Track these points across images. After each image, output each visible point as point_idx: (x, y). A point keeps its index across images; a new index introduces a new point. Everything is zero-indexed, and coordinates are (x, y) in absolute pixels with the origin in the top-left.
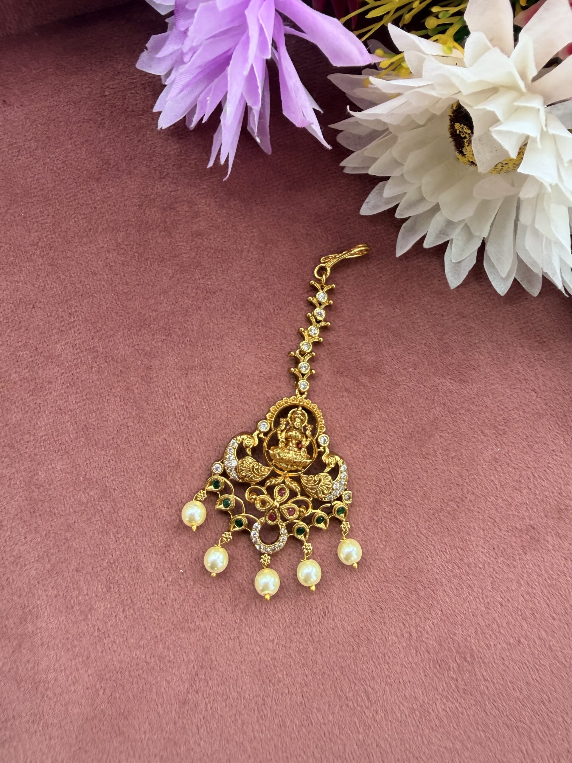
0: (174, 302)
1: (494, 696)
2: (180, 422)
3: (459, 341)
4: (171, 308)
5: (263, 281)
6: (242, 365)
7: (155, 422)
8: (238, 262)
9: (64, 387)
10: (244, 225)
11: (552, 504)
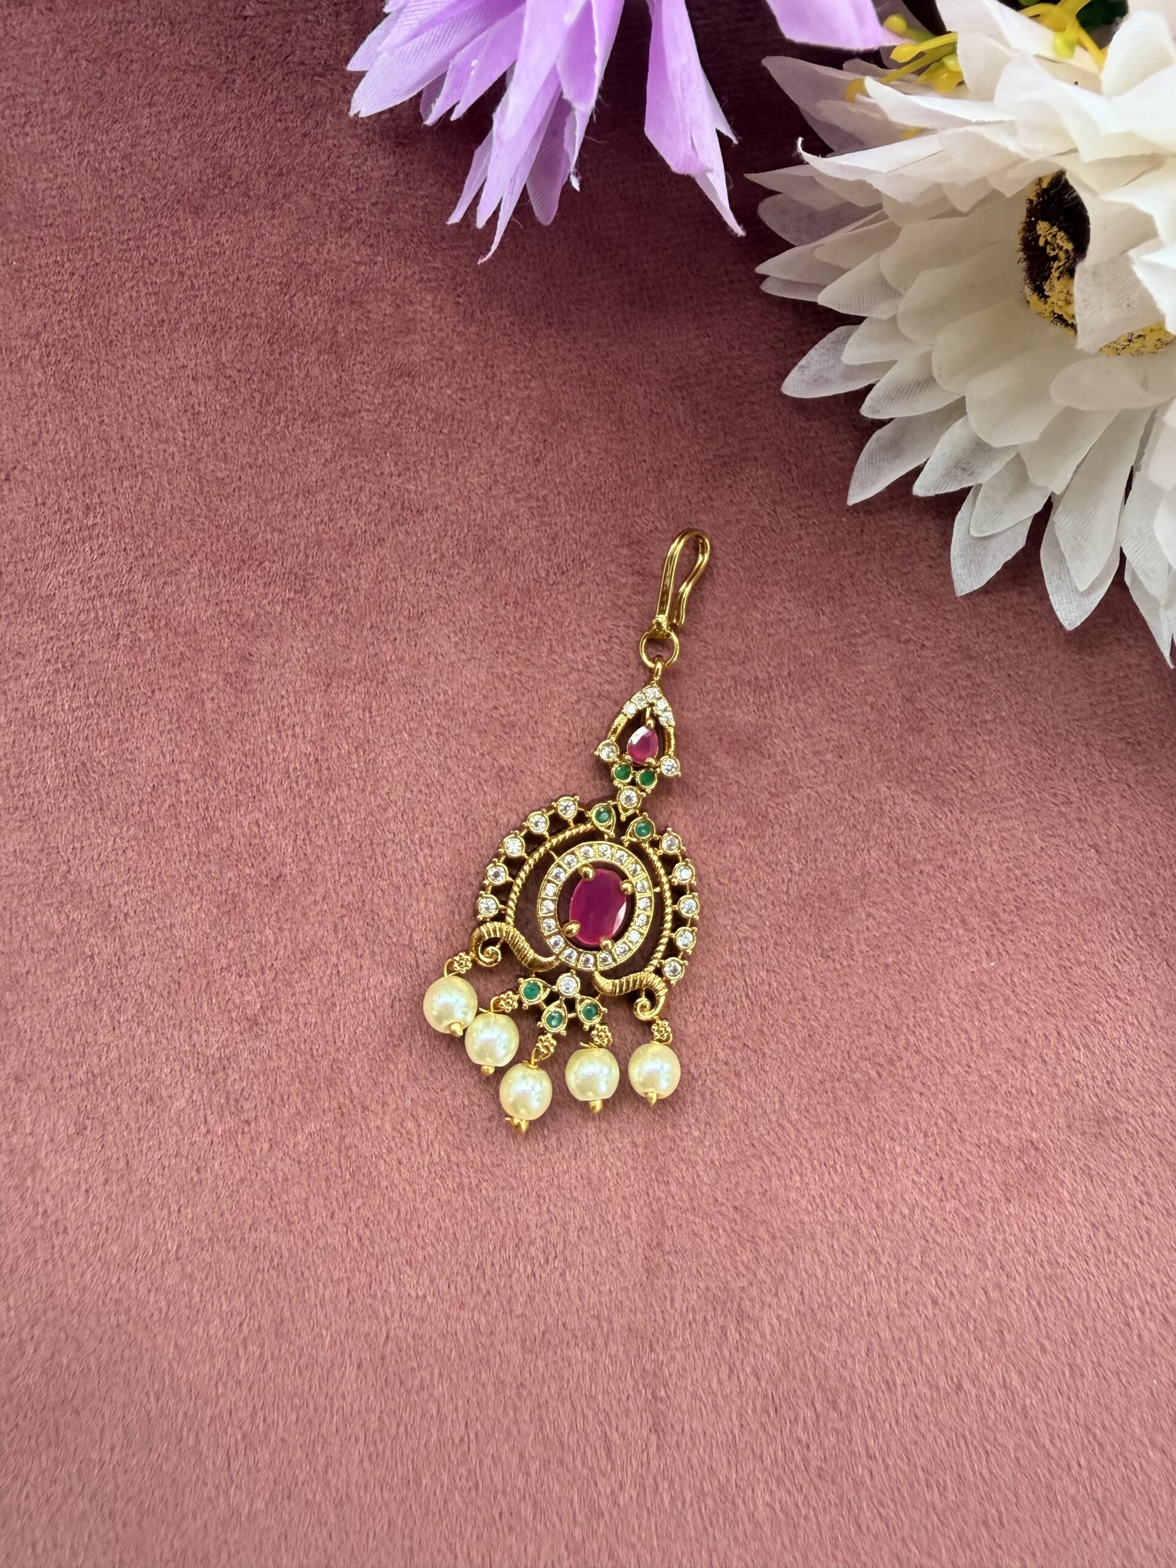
0: (326, 519)
1: (883, 1493)
2: (296, 789)
3: (950, 712)
4: (317, 530)
5: (535, 504)
6: (455, 686)
7: (241, 781)
8: (484, 450)
9: (50, 669)
10: (512, 367)
11: (1087, 1101)
